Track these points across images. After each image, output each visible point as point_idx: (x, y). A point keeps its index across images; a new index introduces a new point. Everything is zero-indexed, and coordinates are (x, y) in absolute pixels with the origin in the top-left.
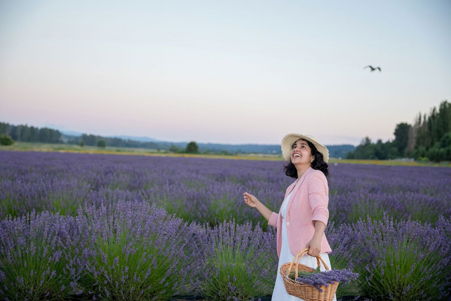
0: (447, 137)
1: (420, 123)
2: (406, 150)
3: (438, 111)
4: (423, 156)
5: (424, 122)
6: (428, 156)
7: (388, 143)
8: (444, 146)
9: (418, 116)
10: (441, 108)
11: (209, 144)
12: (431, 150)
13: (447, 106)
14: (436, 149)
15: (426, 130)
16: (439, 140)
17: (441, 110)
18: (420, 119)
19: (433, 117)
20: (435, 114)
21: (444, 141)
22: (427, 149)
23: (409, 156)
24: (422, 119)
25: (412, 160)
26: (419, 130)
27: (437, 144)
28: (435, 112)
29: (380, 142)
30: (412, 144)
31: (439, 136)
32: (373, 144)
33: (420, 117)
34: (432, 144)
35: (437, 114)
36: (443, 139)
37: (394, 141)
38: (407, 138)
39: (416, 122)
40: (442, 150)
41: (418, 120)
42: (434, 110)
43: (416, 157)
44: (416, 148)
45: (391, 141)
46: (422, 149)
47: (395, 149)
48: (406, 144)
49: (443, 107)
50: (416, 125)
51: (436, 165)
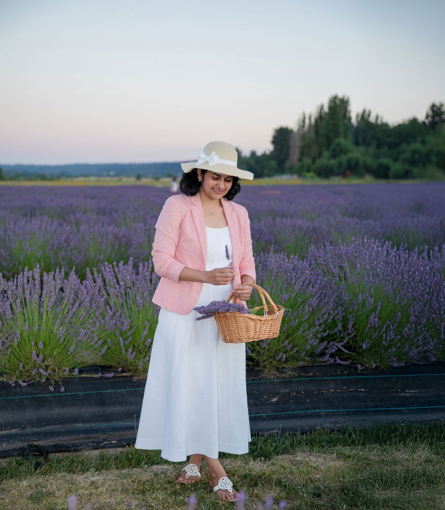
0: (338, 145)
1: (303, 126)
2: (287, 164)
3: (326, 109)
4: (309, 171)
5: (310, 125)
6: (315, 171)
7: (264, 155)
8: (334, 156)
9: (302, 117)
10: (330, 105)
12: (318, 162)
13: (338, 102)
14: (325, 160)
15: (312, 135)
16: (328, 149)
17: (330, 108)
18: (304, 122)
19: (320, 118)
20: (323, 113)
21: (335, 150)
22: (314, 161)
23: (291, 171)
24: (307, 122)
25: (295, 177)
26: (303, 137)
27: (326, 154)
28: (323, 111)
29: (253, 153)
30: (295, 155)
31: (329, 144)
32: (245, 157)
33: (304, 118)
34: (320, 154)
35: (326, 114)
36: (333, 146)
37: (272, 153)
38: (288, 148)
39: (300, 125)
40: (333, 162)
41: (301, 123)
42: (322, 107)
43: (300, 172)
44: (300, 160)
45: (268, 153)
46: (307, 161)
47: (274, 163)
48: (287, 156)
49: (333, 105)
50: (299, 129)
51: (325, 182)
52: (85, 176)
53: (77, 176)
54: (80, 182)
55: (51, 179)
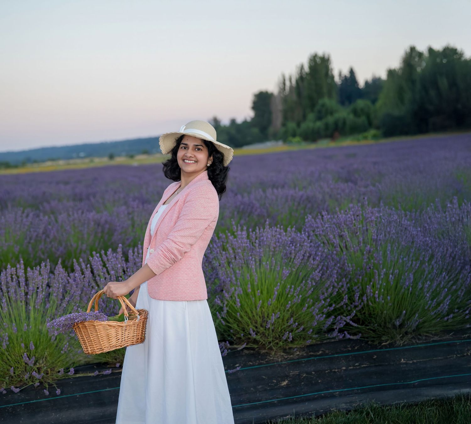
0: (323, 105)
1: (284, 89)
2: (271, 130)
3: (307, 69)
4: (294, 135)
5: (291, 87)
6: (300, 135)
7: (245, 122)
8: (319, 118)
9: (281, 79)
10: (310, 64)
12: (304, 126)
13: (318, 60)
14: (311, 123)
15: (294, 97)
16: (312, 111)
17: (311, 67)
18: (284, 84)
19: (301, 78)
20: (304, 73)
21: (320, 112)
22: (299, 125)
23: (276, 137)
24: (288, 84)
25: (280, 143)
26: (285, 100)
27: (311, 116)
28: (303, 71)
29: (233, 122)
30: (278, 120)
31: (313, 105)
32: (225, 127)
33: (284, 80)
34: (304, 117)
35: (307, 74)
36: (318, 107)
37: (253, 119)
38: (270, 113)
39: (280, 88)
40: (319, 124)
41: (282, 86)
42: (302, 68)
43: (285, 137)
44: (284, 125)
45: (249, 119)
46: (292, 125)
47: (256, 130)
48: (270, 122)
49: (314, 63)
50: (280, 92)
51: (312, 147)
52: (53, 160)
53: (44, 161)
54: (48, 166)
55: (16, 166)
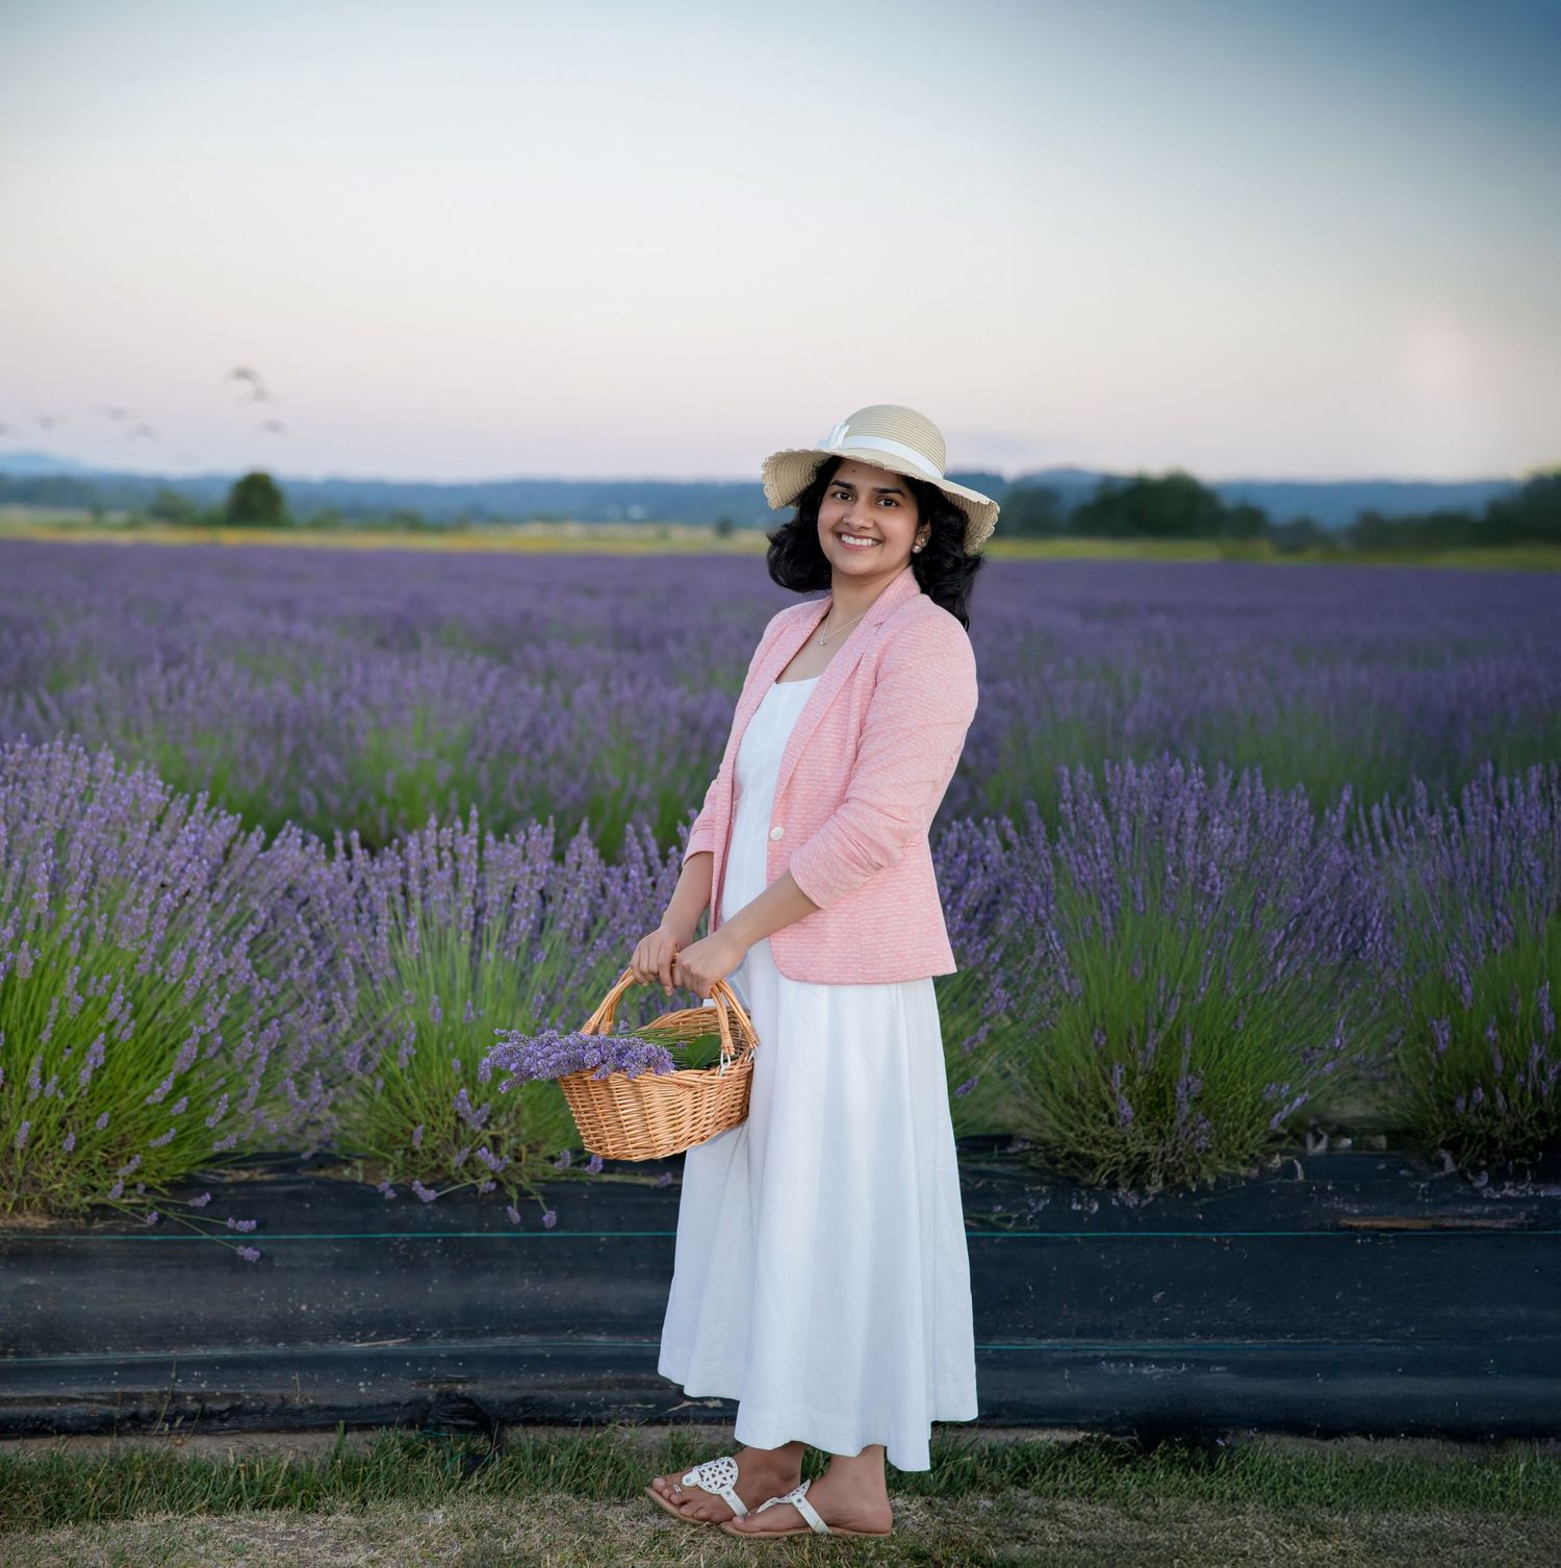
11: (336, 484)
